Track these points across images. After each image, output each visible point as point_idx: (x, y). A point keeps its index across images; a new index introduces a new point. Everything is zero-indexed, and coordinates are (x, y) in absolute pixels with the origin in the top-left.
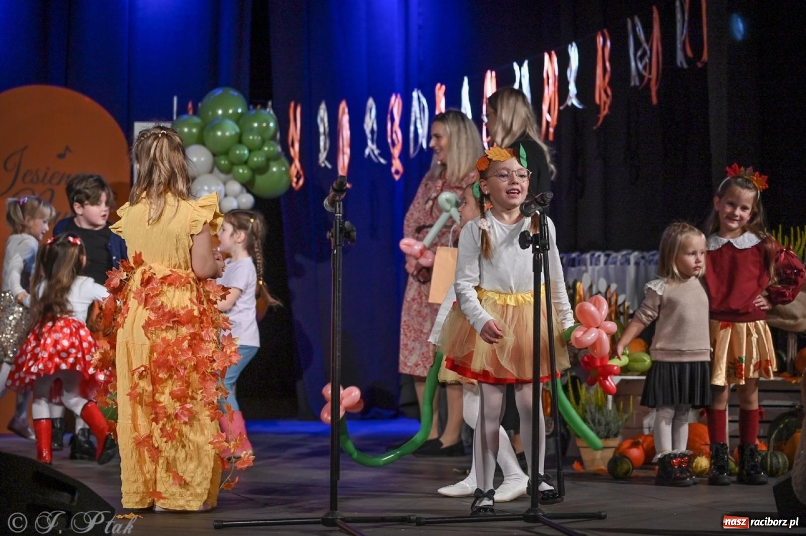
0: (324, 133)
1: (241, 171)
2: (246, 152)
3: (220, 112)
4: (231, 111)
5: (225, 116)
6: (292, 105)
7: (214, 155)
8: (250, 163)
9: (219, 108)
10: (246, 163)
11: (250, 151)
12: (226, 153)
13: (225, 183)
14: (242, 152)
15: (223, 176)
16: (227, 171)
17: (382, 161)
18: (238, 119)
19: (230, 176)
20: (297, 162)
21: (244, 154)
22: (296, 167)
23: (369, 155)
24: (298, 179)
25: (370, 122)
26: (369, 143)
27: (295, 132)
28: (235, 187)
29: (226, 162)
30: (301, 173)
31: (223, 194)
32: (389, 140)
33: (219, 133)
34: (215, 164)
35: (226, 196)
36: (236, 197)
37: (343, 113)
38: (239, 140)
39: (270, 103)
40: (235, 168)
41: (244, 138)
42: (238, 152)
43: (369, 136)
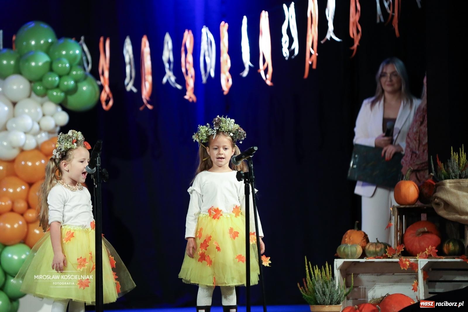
0: (130, 63)
1: (55, 94)
2: (57, 78)
3: (33, 43)
4: (42, 42)
5: (38, 47)
6: (102, 39)
7: (31, 82)
8: (62, 87)
9: (32, 40)
10: (58, 87)
11: (60, 77)
12: (40, 80)
13: (42, 105)
14: (53, 79)
15: (39, 99)
16: (43, 95)
17: (179, 87)
18: (48, 50)
19: (46, 98)
20: (107, 88)
21: (55, 80)
22: (105, 91)
23: (168, 82)
24: (107, 102)
25: (167, 54)
26: (167, 70)
27: (104, 63)
28: (51, 107)
29: (42, 88)
30: (111, 96)
31: (41, 115)
32: (184, 70)
33: (33, 64)
34: (32, 90)
35: (44, 115)
36: (52, 116)
37: (145, 46)
38: (51, 68)
39: (83, 38)
40: (50, 92)
41: (54, 66)
42: (50, 79)
43: (167, 65)
